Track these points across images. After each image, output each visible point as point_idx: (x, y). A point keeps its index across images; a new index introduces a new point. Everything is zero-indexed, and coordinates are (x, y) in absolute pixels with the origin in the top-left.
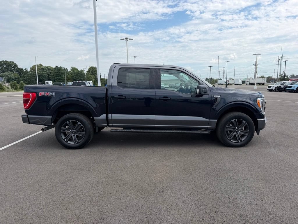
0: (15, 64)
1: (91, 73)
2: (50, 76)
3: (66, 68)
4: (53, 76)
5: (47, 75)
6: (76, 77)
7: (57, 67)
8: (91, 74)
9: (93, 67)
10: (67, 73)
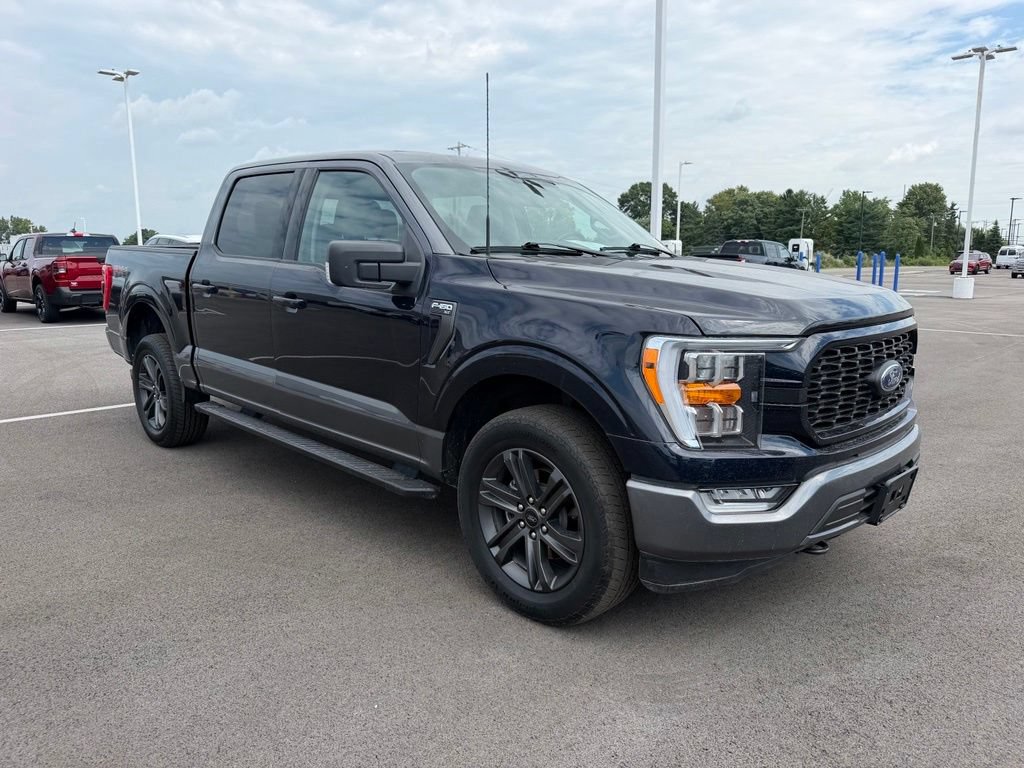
0: (671, 189)
1: (913, 208)
2: (763, 224)
3: (819, 195)
4: (773, 226)
5: (755, 222)
6: (849, 225)
7: (790, 192)
8: (913, 215)
9: (927, 185)
10: (823, 212)
